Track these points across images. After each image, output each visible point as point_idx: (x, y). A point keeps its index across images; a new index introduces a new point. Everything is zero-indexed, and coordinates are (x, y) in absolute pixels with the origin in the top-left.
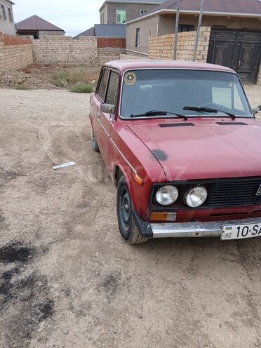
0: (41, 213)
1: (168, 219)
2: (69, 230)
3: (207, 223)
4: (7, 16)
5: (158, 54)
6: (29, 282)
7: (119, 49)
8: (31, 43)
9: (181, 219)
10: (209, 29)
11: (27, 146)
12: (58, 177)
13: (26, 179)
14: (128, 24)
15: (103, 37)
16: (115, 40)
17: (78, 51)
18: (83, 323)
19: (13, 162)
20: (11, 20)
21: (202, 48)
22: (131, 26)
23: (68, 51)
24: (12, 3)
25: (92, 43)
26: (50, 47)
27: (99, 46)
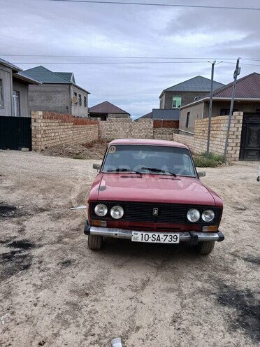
0: (48, 230)
1: (102, 225)
2: (60, 240)
3: (124, 230)
4: (83, 103)
5: (201, 134)
6: (25, 257)
7: (172, 129)
8: (98, 123)
9: (109, 226)
10: (242, 113)
11: (60, 195)
12: (70, 214)
13: (49, 213)
14: (182, 109)
15: (159, 119)
16: (169, 122)
17: (137, 130)
18: (41, 274)
19: (46, 203)
20: (86, 105)
21: (235, 129)
22: (184, 110)
23: (128, 130)
24: (88, 93)
25: (149, 124)
26: (113, 127)
27: (154, 127)
